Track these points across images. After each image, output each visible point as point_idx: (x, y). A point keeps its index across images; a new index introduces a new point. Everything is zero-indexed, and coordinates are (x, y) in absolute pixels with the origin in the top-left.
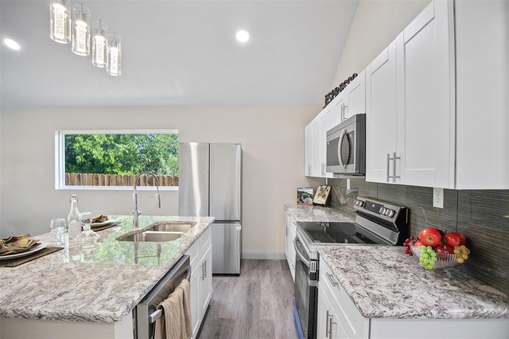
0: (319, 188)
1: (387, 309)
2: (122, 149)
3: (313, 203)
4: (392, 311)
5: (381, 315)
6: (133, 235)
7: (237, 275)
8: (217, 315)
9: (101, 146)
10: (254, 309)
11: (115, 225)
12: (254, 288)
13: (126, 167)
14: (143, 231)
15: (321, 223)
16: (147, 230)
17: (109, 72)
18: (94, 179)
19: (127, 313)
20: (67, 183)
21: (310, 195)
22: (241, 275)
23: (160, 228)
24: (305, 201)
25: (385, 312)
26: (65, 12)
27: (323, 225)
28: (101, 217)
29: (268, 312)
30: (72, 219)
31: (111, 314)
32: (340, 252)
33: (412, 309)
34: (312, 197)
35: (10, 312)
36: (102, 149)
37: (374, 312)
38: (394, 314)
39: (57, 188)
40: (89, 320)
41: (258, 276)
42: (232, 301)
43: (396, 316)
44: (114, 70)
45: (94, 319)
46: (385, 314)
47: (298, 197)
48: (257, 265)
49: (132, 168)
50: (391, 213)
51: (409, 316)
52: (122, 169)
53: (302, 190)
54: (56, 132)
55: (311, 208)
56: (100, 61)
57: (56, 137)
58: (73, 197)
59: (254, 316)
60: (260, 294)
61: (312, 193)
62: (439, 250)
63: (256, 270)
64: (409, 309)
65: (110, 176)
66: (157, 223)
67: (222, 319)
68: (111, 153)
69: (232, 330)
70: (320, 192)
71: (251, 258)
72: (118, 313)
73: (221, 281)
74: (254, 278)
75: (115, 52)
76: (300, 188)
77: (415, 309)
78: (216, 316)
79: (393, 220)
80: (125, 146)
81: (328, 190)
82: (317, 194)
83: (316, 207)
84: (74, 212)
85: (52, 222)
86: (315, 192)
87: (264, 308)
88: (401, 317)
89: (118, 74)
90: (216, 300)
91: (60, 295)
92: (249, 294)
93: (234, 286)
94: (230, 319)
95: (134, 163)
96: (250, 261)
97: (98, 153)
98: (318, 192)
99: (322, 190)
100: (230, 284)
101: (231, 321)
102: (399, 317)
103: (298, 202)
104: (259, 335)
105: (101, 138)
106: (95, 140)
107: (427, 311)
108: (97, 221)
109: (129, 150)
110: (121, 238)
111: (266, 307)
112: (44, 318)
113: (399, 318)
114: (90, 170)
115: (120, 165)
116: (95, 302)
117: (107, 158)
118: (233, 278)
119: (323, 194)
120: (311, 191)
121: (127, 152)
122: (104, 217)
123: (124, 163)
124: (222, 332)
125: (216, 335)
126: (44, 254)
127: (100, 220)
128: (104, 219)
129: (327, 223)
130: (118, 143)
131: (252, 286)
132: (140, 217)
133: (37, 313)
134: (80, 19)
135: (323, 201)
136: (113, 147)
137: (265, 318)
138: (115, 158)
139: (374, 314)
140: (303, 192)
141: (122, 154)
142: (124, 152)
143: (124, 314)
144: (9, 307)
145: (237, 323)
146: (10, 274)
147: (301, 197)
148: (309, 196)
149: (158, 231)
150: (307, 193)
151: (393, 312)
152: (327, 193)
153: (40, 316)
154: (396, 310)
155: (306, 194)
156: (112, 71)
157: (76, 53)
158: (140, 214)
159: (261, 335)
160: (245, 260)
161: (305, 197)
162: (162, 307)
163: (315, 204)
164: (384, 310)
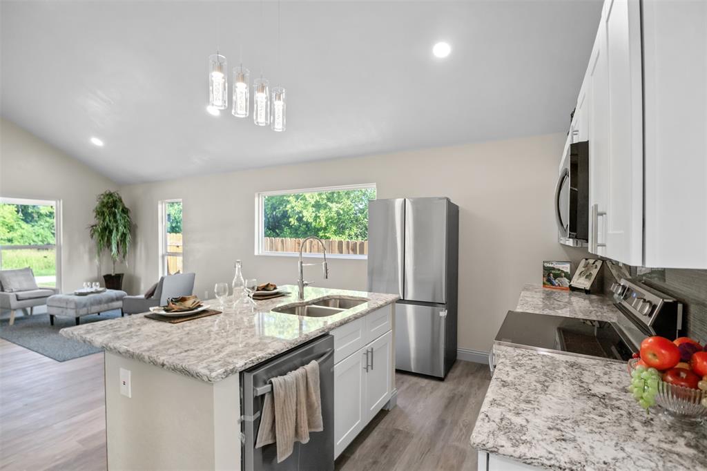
0: (583, 262)
1: (508, 444)
2: (335, 209)
3: (570, 286)
4: (515, 448)
5: (496, 450)
6: (295, 308)
7: (441, 380)
8: (394, 423)
9: (313, 206)
10: (446, 428)
11: (283, 296)
12: (458, 400)
13: (341, 230)
14: (308, 303)
15: (586, 320)
16: (314, 304)
17: (274, 128)
18: (297, 245)
19: (224, 377)
20: (271, 248)
21: (566, 273)
22: (445, 380)
23: (331, 303)
24: (556, 282)
25: (502, 446)
26: (223, 78)
27: (589, 323)
28: (267, 285)
29: (464, 437)
30: (236, 285)
31: (208, 373)
32: (531, 359)
33: (551, 456)
34: (570, 277)
35: (146, 358)
36: (314, 209)
37: (484, 443)
38: (517, 454)
39: (256, 253)
40: (192, 376)
41: (471, 386)
42: (419, 411)
43: (520, 458)
44: (279, 126)
45: (195, 376)
46: (501, 450)
47: (544, 276)
48: (477, 371)
49: (347, 232)
50: (647, 309)
51: (543, 465)
52: (336, 233)
53: (551, 265)
54: (256, 195)
55: (566, 294)
56: (261, 119)
57: (256, 199)
58: (238, 262)
59: (442, 438)
60: (462, 411)
61: (568, 270)
62: (670, 378)
63: (470, 378)
64: (546, 455)
65: (311, 242)
66: (328, 297)
67: (398, 431)
68: (322, 213)
69: (405, 447)
70: (584, 269)
71: (470, 360)
72: (214, 374)
73: (417, 383)
74: (463, 388)
75: (279, 105)
76: (547, 262)
77: (557, 456)
78: (391, 425)
79: (648, 322)
80: (337, 205)
81: (596, 267)
82: (578, 272)
83: (576, 292)
84: (238, 277)
85: (216, 285)
86: (573, 270)
87: (461, 430)
88: (529, 461)
89: (283, 129)
90: (400, 406)
91: (186, 351)
92: (447, 407)
93: (431, 393)
94: (408, 433)
95: (349, 225)
96: (468, 364)
97: (308, 215)
98: (581, 268)
99: (586, 266)
100: (427, 389)
101: (408, 436)
102: (524, 461)
103: (544, 284)
104: (438, 463)
105: (313, 198)
106: (306, 200)
107: (579, 465)
108: (264, 288)
109: (343, 209)
110: (280, 309)
111: (464, 430)
112: (165, 367)
113: (525, 463)
114: (305, 234)
115: (334, 228)
116: (205, 361)
117: (318, 220)
118: (433, 383)
119: (588, 274)
120: (566, 268)
121: (342, 212)
122: (272, 285)
123: (338, 227)
124: (391, 446)
125: (382, 447)
126: (203, 315)
127: (268, 289)
128: (272, 288)
129: (594, 321)
130: (332, 202)
131: (456, 398)
132: (306, 288)
133: (161, 362)
134: (239, 81)
135: (585, 284)
136: (326, 206)
137: (456, 444)
138: (326, 221)
139: (484, 445)
140: (554, 269)
141: (336, 215)
142: (338, 214)
143: (220, 376)
144: (148, 354)
145: (415, 440)
146: (167, 329)
147: (549, 275)
148: (563, 274)
149: (328, 306)
150: (559, 270)
151: (515, 451)
152: (595, 272)
153: (163, 365)
154: (522, 449)
155: (557, 272)
156: (276, 126)
157: (236, 115)
158: (307, 284)
159: (440, 464)
160: (461, 361)
161: (556, 276)
162: (271, 383)
163: (573, 289)
164: (502, 445)
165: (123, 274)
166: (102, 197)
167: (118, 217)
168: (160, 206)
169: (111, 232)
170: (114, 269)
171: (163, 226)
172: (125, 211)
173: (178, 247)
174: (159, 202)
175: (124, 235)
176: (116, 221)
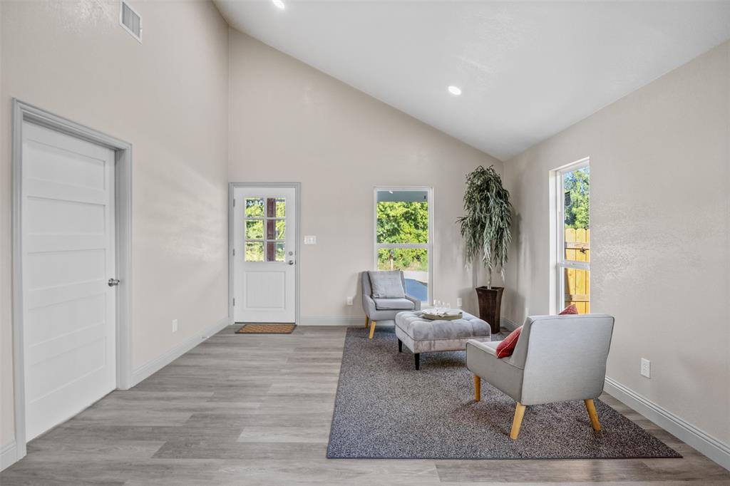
165: (502, 289)
166: (472, 177)
167: (491, 202)
168: (552, 180)
169: (483, 227)
170: (490, 280)
171: (556, 214)
172: (502, 194)
173: (583, 251)
174: (551, 172)
175: (500, 231)
176: (488, 211)
